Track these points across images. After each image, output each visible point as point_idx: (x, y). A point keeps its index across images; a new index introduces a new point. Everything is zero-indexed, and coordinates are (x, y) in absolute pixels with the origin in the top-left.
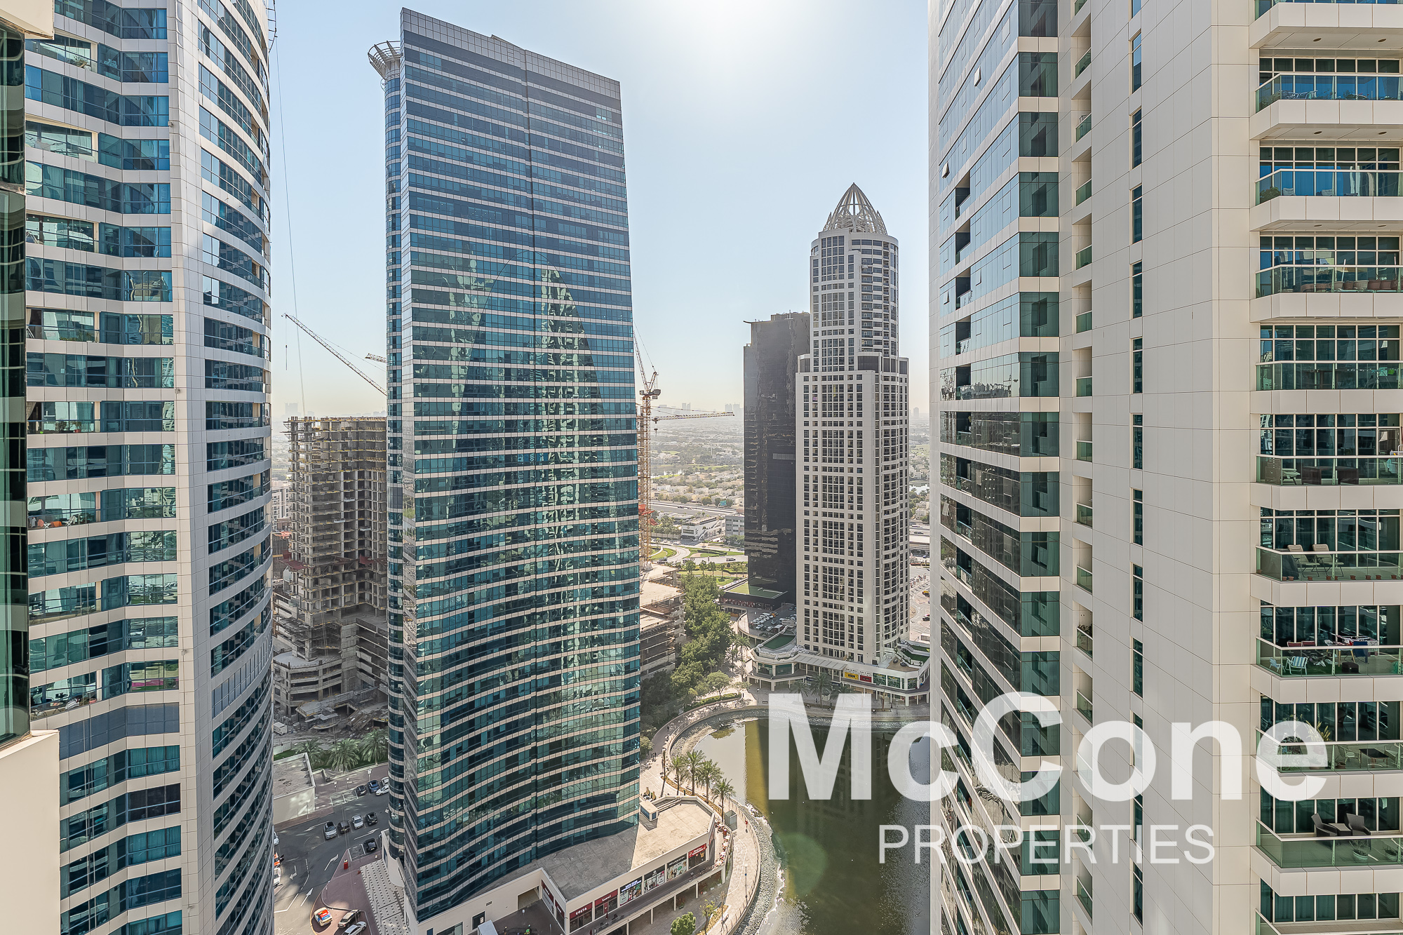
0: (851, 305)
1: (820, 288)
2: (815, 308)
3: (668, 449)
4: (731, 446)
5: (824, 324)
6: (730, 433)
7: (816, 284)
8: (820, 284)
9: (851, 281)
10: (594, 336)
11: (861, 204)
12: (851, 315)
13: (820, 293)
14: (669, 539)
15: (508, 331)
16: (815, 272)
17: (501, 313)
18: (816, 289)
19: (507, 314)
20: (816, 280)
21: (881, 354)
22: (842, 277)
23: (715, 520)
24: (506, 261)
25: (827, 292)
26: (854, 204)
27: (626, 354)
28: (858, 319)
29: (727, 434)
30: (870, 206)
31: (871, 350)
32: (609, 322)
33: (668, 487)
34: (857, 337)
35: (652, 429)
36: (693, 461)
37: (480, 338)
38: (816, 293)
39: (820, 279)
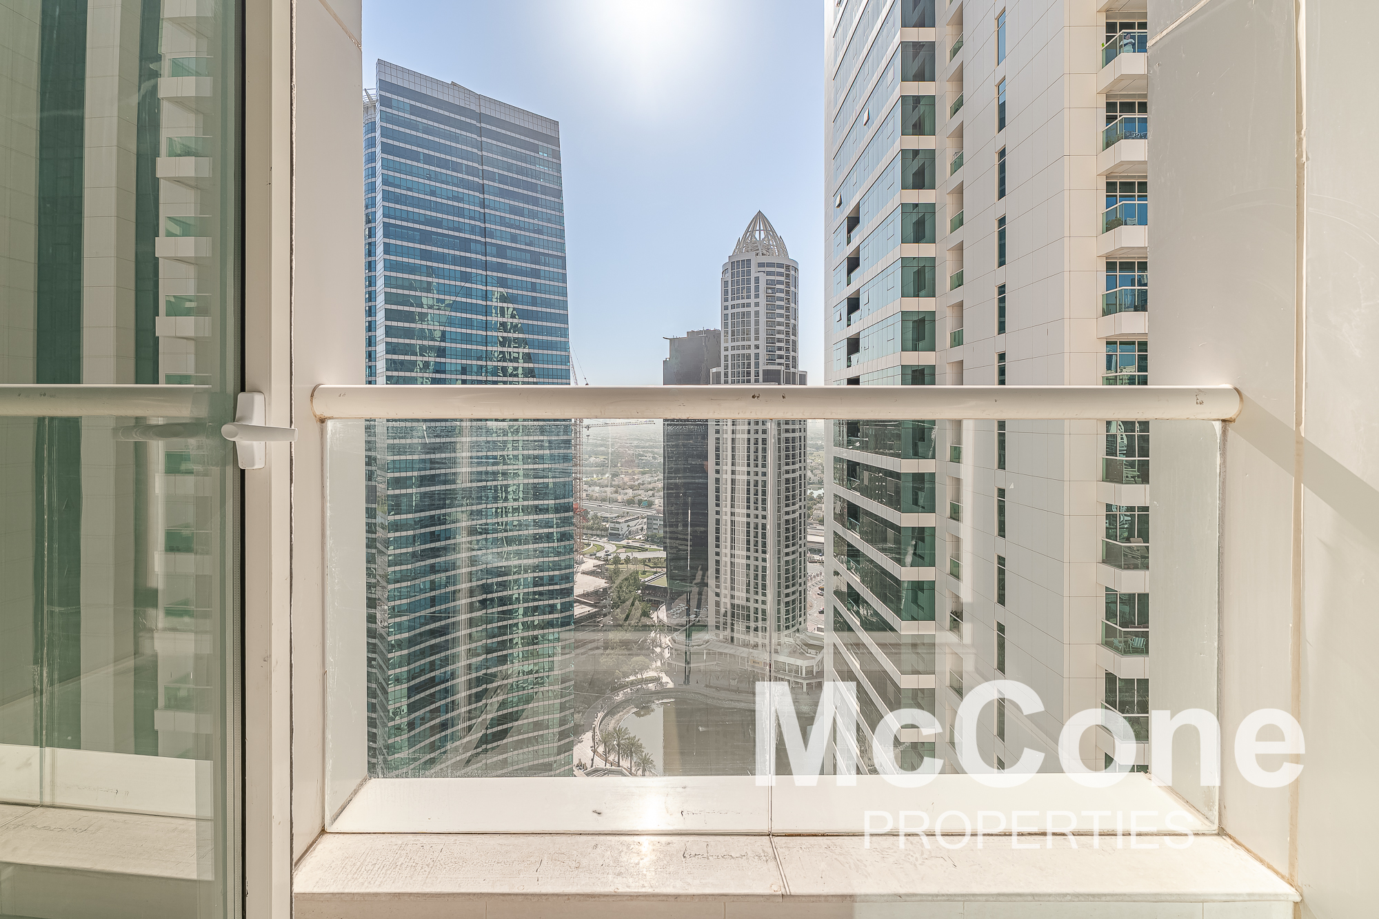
0: (757, 323)
1: (730, 307)
2: (726, 325)
3: (596, 454)
4: (652, 452)
5: (733, 340)
6: (651, 440)
7: (726, 304)
8: (730, 303)
9: (757, 300)
10: (536, 351)
11: (766, 230)
12: (757, 332)
13: (730, 311)
14: (598, 536)
15: (464, 346)
16: (726, 292)
17: (459, 330)
18: (726, 308)
19: (464, 331)
20: (726, 300)
21: (783, 368)
22: (749, 297)
23: (638, 518)
24: (463, 284)
25: (735, 310)
26: (760, 230)
27: (564, 367)
28: (763, 335)
29: (648, 441)
30: (774, 232)
31: (774, 364)
32: (549, 338)
33: (597, 489)
34: (763, 352)
35: (584, 436)
36: (619, 465)
37: (441, 352)
38: (726, 312)
39: (730, 299)
